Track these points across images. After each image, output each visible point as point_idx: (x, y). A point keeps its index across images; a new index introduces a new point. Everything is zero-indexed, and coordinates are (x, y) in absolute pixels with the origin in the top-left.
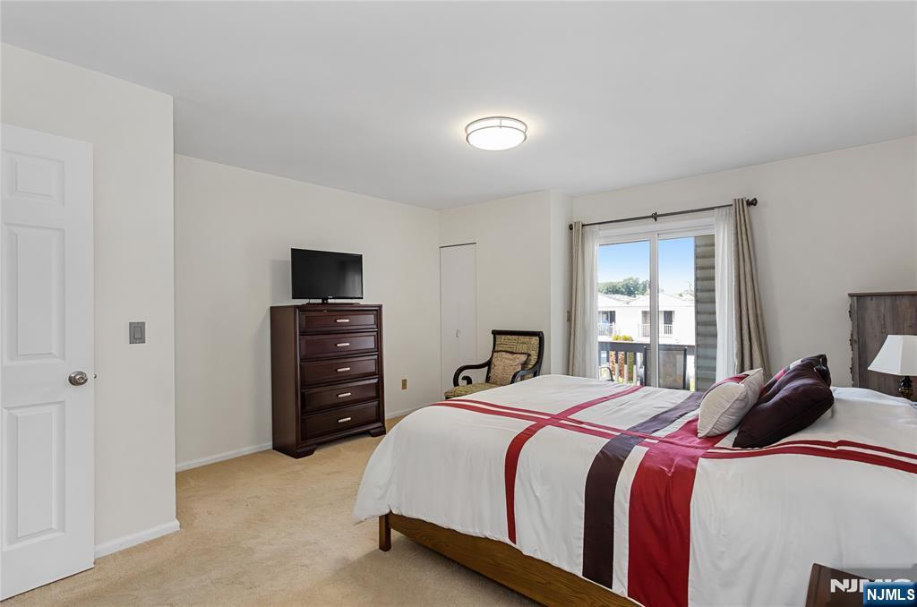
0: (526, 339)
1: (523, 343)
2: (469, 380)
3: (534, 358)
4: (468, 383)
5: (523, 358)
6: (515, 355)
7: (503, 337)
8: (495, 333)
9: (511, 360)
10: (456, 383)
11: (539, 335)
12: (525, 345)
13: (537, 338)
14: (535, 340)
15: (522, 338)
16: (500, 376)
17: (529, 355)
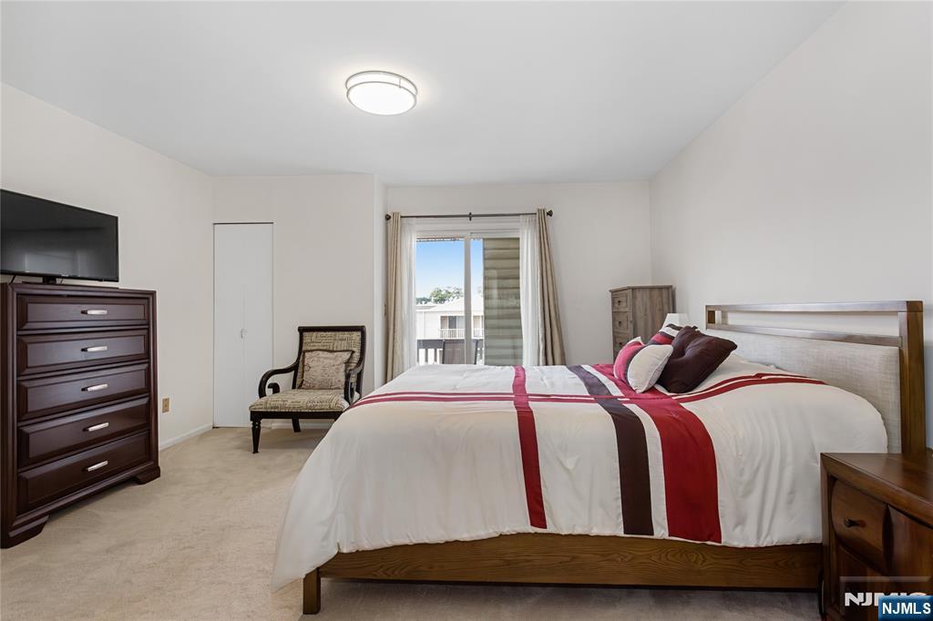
0: (346, 335)
1: (342, 340)
2: (276, 388)
3: (357, 355)
4: (274, 392)
5: (346, 356)
6: (336, 354)
7: (315, 334)
8: (302, 330)
9: (331, 359)
10: (262, 393)
11: (361, 329)
12: (343, 342)
13: (359, 333)
14: (357, 335)
15: (340, 335)
16: (320, 378)
17: (353, 352)
